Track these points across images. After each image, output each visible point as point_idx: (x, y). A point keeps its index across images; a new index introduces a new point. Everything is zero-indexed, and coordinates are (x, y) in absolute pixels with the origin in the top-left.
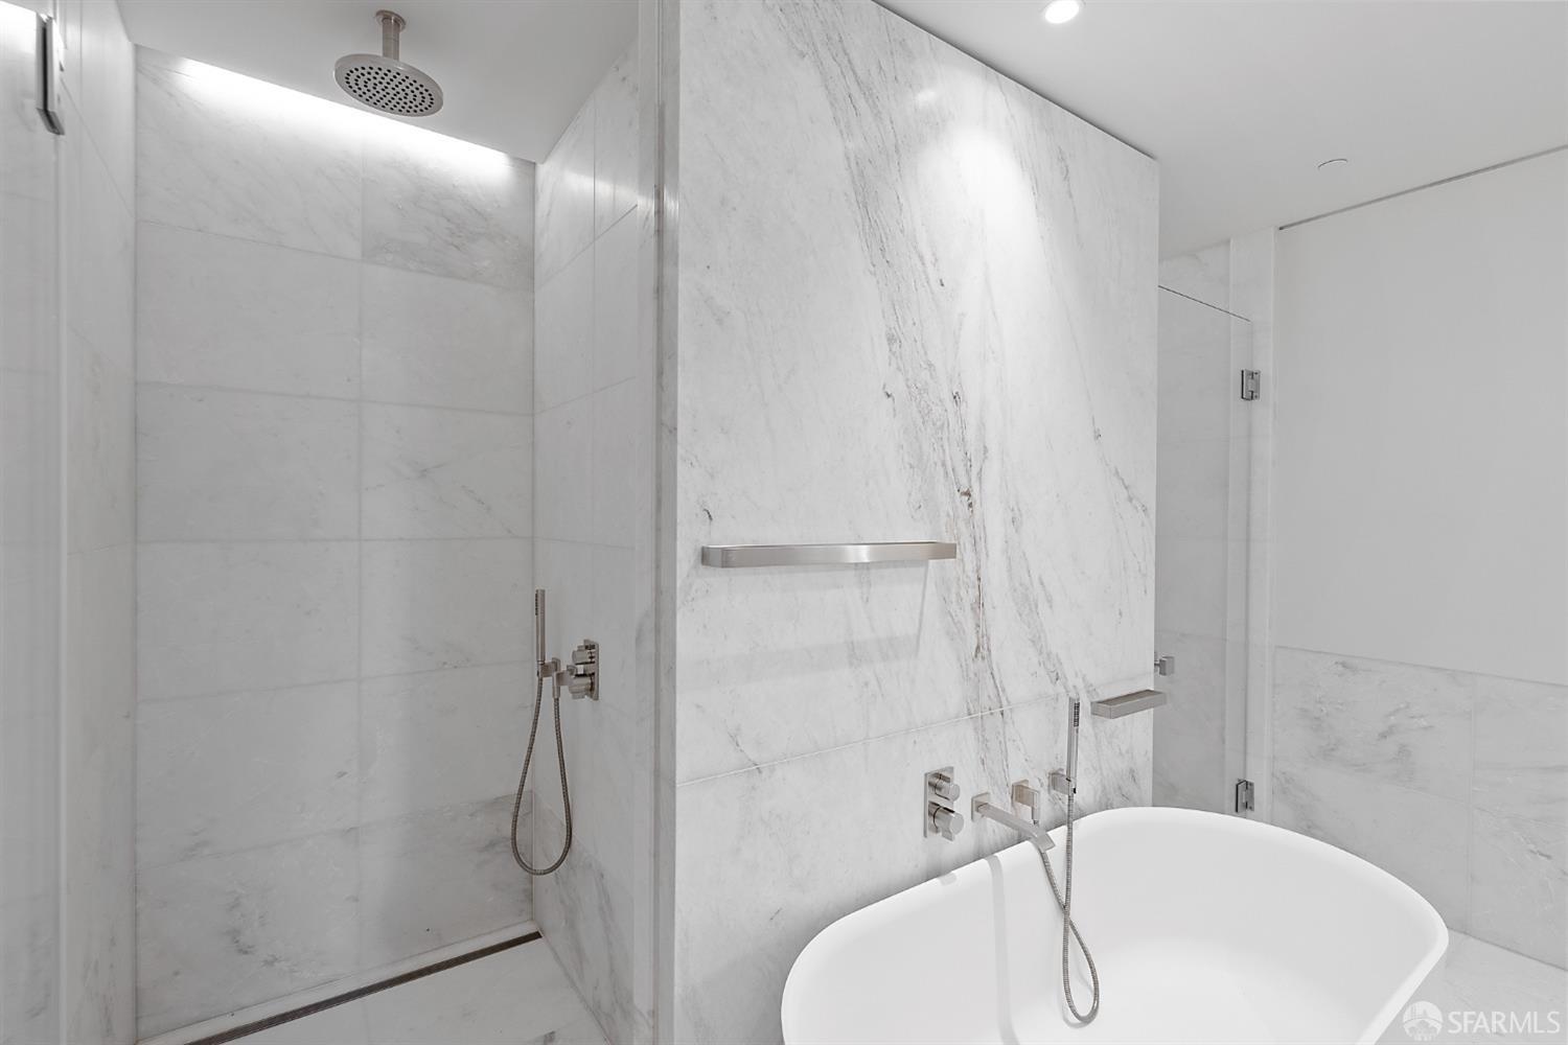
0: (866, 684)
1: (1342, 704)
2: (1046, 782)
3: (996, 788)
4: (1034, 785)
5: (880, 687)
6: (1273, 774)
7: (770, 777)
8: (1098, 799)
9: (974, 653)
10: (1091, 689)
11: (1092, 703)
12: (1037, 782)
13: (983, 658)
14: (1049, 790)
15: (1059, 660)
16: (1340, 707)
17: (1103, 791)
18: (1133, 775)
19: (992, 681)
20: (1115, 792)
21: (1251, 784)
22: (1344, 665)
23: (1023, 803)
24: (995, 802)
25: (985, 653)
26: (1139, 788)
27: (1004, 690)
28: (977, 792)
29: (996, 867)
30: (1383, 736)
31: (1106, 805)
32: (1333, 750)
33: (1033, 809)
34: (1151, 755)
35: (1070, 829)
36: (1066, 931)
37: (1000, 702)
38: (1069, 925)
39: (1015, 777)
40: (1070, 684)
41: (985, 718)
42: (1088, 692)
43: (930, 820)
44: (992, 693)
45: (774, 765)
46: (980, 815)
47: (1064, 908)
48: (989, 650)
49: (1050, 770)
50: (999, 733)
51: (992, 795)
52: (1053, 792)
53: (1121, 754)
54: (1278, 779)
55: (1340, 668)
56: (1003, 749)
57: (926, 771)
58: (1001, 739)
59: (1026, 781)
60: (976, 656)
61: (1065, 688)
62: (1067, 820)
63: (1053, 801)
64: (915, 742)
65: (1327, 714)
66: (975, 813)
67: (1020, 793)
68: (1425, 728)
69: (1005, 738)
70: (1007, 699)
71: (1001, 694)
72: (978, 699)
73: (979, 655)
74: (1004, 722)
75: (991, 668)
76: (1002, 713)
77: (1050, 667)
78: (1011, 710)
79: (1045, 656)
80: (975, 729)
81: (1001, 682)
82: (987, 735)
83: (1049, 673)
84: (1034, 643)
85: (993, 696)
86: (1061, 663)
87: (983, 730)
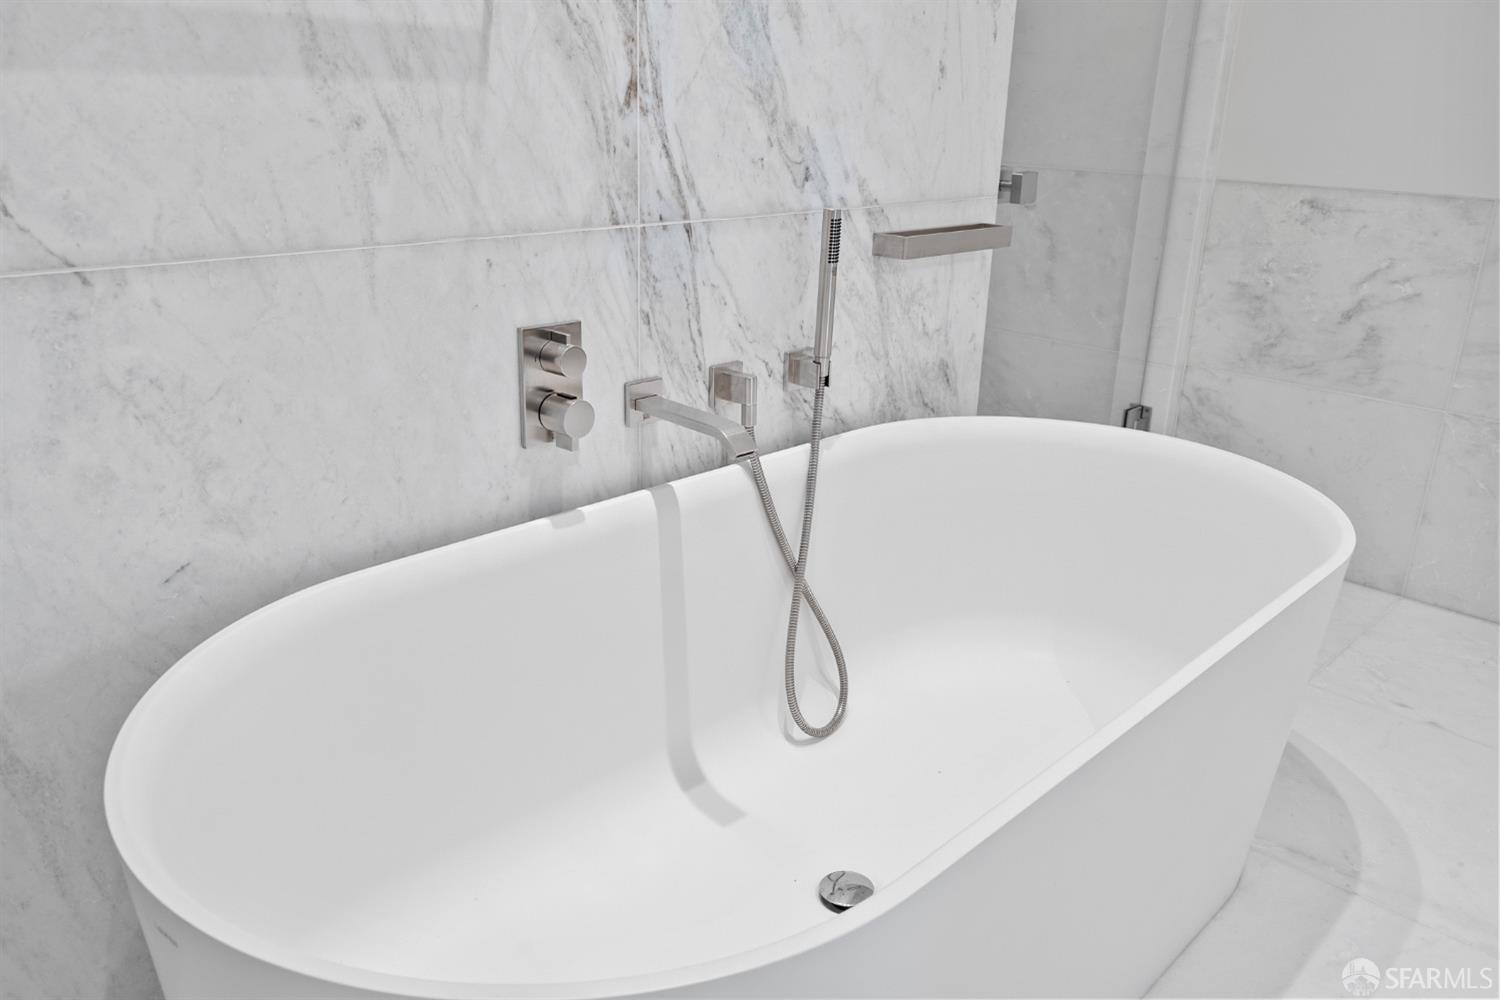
0: (358, 123)
1: (1297, 271)
2: (779, 367)
3: (676, 372)
4: (752, 367)
5: (392, 131)
6: (1182, 394)
7: (116, 296)
8: (878, 405)
9: (622, 97)
10: (875, 206)
11: (875, 236)
12: (762, 367)
13: (644, 111)
14: (784, 383)
15: (812, 142)
16: (1294, 275)
17: (888, 395)
18: (945, 372)
19: (665, 162)
20: (911, 398)
21: (1148, 410)
22: (1313, 204)
23: (729, 397)
24: (672, 392)
25: (649, 100)
26: (955, 394)
27: (692, 185)
28: (633, 374)
29: (668, 506)
30: (1348, 316)
31: (891, 413)
32: (1272, 345)
33: (744, 407)
34: (980, 340)
35: (814, 453)
36: (795, 601)
37: (684, 207)
38: (802, 594)
39: (717, 353)
40: (833, 193)
41: (650, 233)
42: (870, 213)
43: (532, 421)
44: (666, 185)
45: (123, 271)
46: (640, 414)
47: (796, 569)
48: (657, 96)
49: (788, 349)
50: (681, 267)
51: (667, 381)
52: (792, 386)
53: (926, 334)
54: (1188, 399)
55: (1306, 210)
56: (691, 300)
57: (519, 326)
58: (686, 277)
59: (739, 363)
60: (628, 103)
61: (823, 198)
62: (812, 435)
63: (792, 404)
64: (490, 264)
65: (1275, 290)
66: (632, 411)
67: (724, 383)
68: (1408, 299)
69: (694, 279)
70: (699, 203)
71: (686, 191)
72: (633, 194)
73: (636, 104)
74: (693, 248)
75: (663, 135)
76: (688, 230)
77: (793, 154)
78: (708, 226)
79: (783, 128)
80: (629, 254)
81: (685, 167)
82: (655, 269)
83: (789, 164)
84: (759, 98)
85: (667, 193)
86: (815, 149)
87: (647, 257)
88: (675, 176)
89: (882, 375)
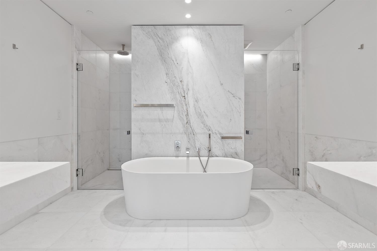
0: (162, 125)
2: (207, 149)
3: (192, 147)
5: (165, 126)
9: (186, 123)
12: (204, 148)
13: (188, 124)
16: (316, 149)
21: (299, 169)
24: (192, 149)
28: (187, 146)
30: (323, 156)
37: (193, 132)
39: (198, 146)
40: (214, 132)
41: (189, 134)
42: (220, 134)
43: (176, 149)
45: (146, 134)
48: (190, 123)
49: (208, 147)
50: (193, 138)
53: (232, 149)
55: (316, 139)
57: (175, 141)
65: (314, 151)
69: (195, 139)
70: (195, 132)
72: (187, 131)
74: (194, 136)
75: (191, 126)
76: (194, 134)
77: (207, 128)
78: (196, 134)
79: (206, 125)
80: (187, 136)
81: (193, 129)
82: (190, 137)
83: (207, 129)
84: (202, 123)
85: (191, 131)
86: (211, 128)
87: (189, 136)
88: (192, 129)
89: (224, 152)
